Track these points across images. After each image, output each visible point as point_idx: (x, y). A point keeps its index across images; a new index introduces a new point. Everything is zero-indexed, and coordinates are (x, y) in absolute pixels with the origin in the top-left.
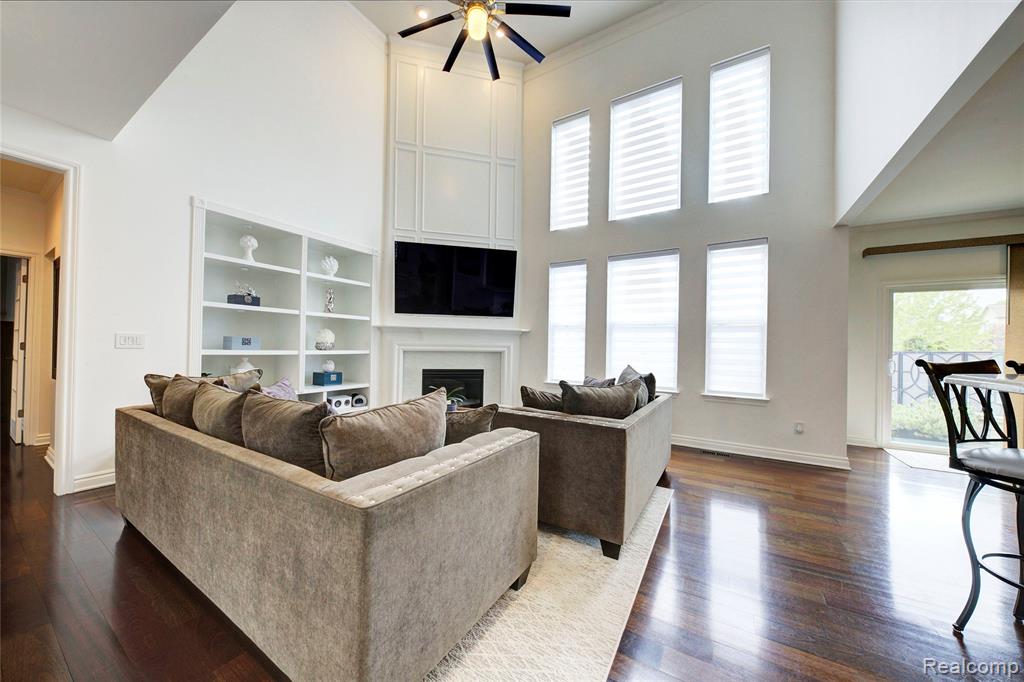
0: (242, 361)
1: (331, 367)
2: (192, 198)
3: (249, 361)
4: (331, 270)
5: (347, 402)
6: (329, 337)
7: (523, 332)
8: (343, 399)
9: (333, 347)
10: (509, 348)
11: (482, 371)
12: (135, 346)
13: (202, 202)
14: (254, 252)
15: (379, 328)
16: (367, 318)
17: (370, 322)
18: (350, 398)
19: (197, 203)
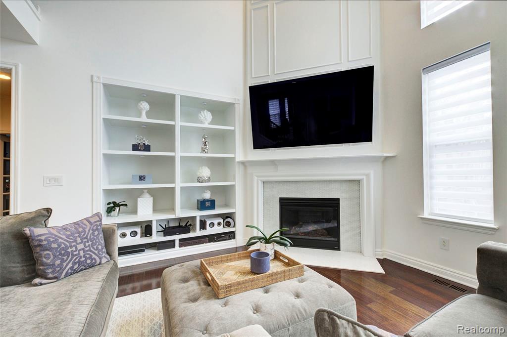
0: (143, 192)
1: (207, 196)
2: (92, 76)
3: (147, 192)
4: (206, 119)
5: (219, 224)
6: (205, 172)
7: (387, 158)
8: (216, 221)
9: (209, 180)
10: (368, 175)
11: (338, 200)
12: (56, 184)
13: (99, 78)
14: (147, 113)
15: (243, 163)
16: (232, 156)
17: (234, 158)
18: (221, 221)
19: (95, 79)
